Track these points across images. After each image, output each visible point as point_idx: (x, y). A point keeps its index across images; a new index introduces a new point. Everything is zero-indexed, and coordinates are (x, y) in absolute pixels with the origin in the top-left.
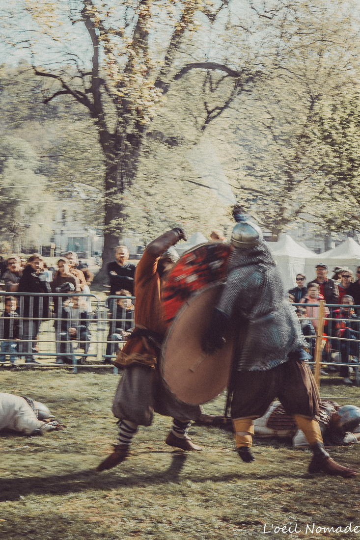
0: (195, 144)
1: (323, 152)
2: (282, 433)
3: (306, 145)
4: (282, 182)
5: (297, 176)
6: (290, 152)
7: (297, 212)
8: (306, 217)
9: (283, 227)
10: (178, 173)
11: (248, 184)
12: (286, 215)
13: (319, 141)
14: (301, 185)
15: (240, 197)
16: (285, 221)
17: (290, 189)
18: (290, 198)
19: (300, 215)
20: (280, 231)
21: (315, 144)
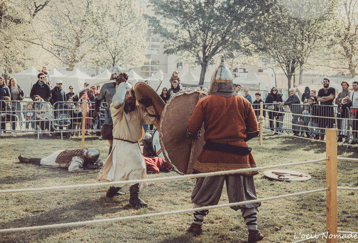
0: (29, 23)
1: (94, 28)
2: (63, 165)
3: (85, 25)
4: (74, 43)
5: (81, 40)
6: (78, 28)
7: (82, 57)
8: (86, 59)
9: (75, 64)
10: (22, 36)
11: (57, 43)
12: (76, 59)
13: (91, 23)
14: (83, 44)
15: (54, 49)
16: (76, 61)
17: (78, 46)
18: (79, 50)
19: (83, 58)
20: (74, 66)
21: (89, 25)
